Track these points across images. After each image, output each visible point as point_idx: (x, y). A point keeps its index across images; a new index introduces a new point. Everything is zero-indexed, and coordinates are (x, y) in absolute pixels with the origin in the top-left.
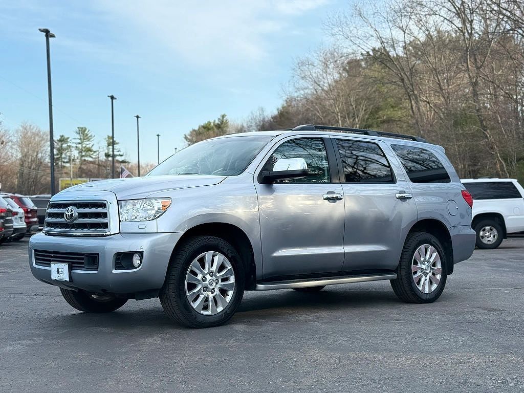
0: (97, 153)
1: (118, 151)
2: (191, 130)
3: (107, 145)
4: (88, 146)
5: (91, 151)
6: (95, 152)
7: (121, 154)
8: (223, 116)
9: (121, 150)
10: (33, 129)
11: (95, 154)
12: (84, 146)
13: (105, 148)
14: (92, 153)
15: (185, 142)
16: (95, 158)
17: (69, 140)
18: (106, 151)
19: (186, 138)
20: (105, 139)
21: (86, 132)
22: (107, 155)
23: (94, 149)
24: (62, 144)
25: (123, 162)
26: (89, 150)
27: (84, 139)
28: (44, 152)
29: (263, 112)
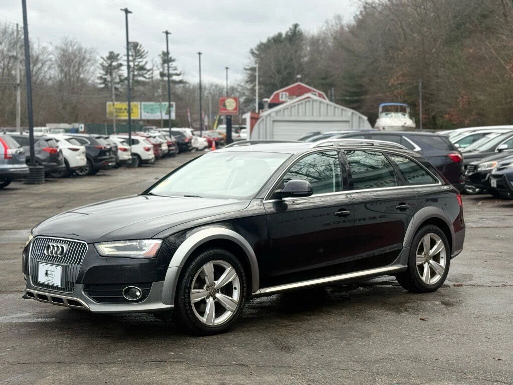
0: (151, 72)
1: (174, 70)
2: (259, 43)
3: (161, 62)
4: (141, 64)
5: (145, 69)
6: (149, 71)
7: (178, 72)
8: (296, 26)
9: (178, 68)
10: (74, 45)
11: (149, 73)
12: (136, 63)
13: (160, 66)
14: (145, 72)
15: (250, 58)
16: (149, 78)
17: (119, 57)
18: (161, 70)
19: (253, 53)
20: (160, 55)
21: (138, 48)
22: (162, 75)
23: (148, 67)
24: (112, 62)
25: (181, 82)
26: (142, 68)
27: (136, 56)
28: (86, 72)
29: (341, 20)
